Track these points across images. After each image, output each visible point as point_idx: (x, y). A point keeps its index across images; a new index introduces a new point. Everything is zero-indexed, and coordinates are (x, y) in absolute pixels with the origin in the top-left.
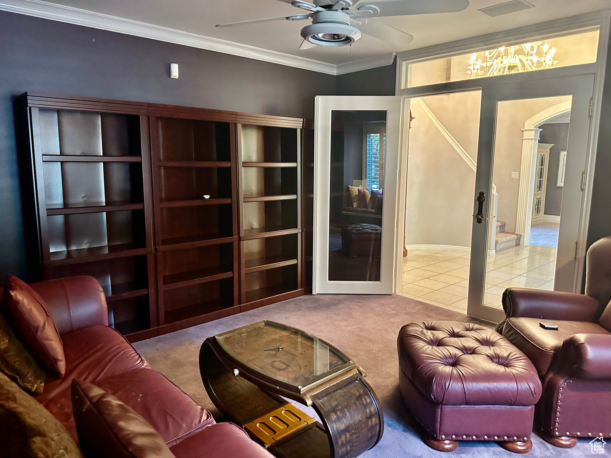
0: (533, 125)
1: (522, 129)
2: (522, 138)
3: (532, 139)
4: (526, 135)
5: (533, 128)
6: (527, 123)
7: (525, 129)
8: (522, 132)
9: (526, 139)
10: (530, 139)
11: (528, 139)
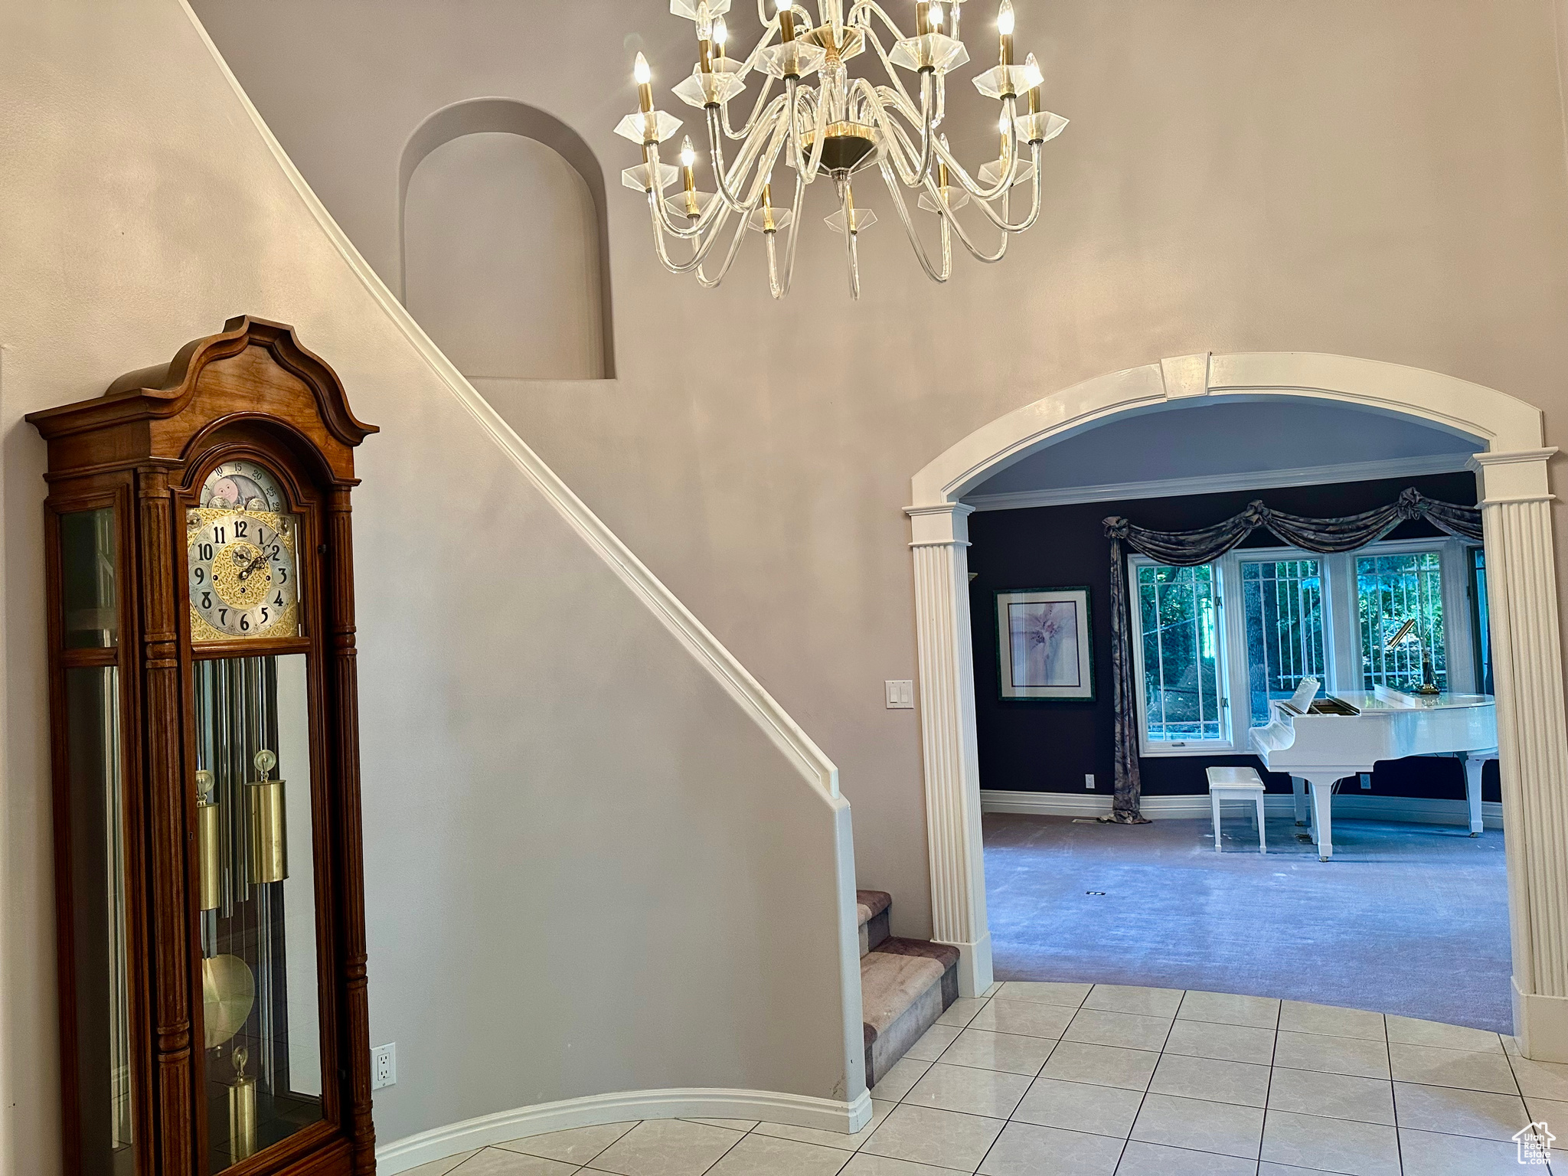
0: (944, 489)
1: (903, 508)
2: (910, 544)
3: (945, 545)
4: (923, 530)
5: (945, 503)
6: (919, 481)
7: (914, 506)
8: (904, 522)
9: (925, 546)
10: (939, 545)
11: (932, 546)
